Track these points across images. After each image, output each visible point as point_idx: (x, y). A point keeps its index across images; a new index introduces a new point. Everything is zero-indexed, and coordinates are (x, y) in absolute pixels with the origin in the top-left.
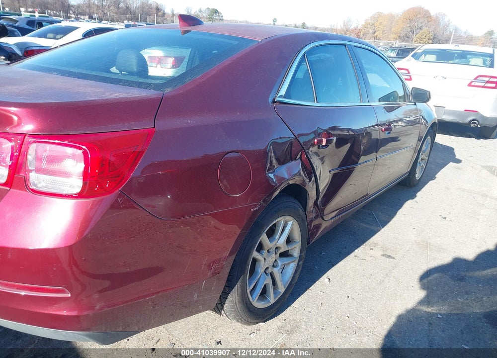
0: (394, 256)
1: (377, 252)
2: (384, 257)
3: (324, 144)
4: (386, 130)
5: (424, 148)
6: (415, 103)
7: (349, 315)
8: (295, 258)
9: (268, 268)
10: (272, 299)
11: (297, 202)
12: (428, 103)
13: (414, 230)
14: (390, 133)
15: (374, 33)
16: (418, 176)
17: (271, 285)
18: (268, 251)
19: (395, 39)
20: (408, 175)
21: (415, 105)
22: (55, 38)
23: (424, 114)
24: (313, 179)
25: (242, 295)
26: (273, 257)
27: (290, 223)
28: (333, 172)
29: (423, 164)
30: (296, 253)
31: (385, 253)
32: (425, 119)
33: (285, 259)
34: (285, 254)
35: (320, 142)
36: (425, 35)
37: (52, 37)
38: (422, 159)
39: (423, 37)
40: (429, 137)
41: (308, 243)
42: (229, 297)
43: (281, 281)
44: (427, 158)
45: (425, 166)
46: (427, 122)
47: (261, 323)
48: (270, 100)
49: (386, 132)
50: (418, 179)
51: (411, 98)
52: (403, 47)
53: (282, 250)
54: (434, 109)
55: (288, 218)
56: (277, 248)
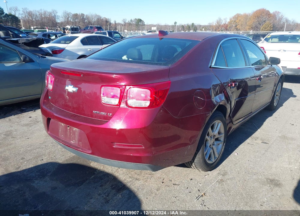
0: (268, 143)
1: (259, 141)
2: (263, 143)
3: (233, 86)
4: (259, 79)
5: (277, 89)
6: (271, 65)
7: (250, 168)
8: (222, 141)
9: (211, 145)
10: (213, 160)
11: (222, 114)
12: (278, 65)
13: (277, 131)
14: (260, 81)
15: (236, 26)
16: (275, 104)
17: (213, 153)
18: (211, 137)
19: (250, 29)
20: (270, 104)
21: (272, 66)
22: (65, 43)
23: (277, 71)
24: (229, 102)
25: (203, 155)
26: (213, 140)
27: (220, 124)
28: (236, 100)
29: (278, 98)
30: (222, 139)
31: (263, 141)
32: (278, 74)
33: (217, 142)
34: (217, 140)
35: (232, 85)
36: (268, 25)
37: (63, 43)
38: (276, 95)
39: (267, 26)
40: (280, 83)
41: (227, 135)
42: (197, 156)
43: (217, 152)
44: (279, 95)
45: (278, 99)
46: (279, 75)
47: (209, 172)
48: (209, 66)
49: (259, 80)
50: (275, 106)
51: (270, 63)
52: (256, 34)
53: (216, 137)
54: (281, 68)
55: (219, 121)
56: (214, 136)
